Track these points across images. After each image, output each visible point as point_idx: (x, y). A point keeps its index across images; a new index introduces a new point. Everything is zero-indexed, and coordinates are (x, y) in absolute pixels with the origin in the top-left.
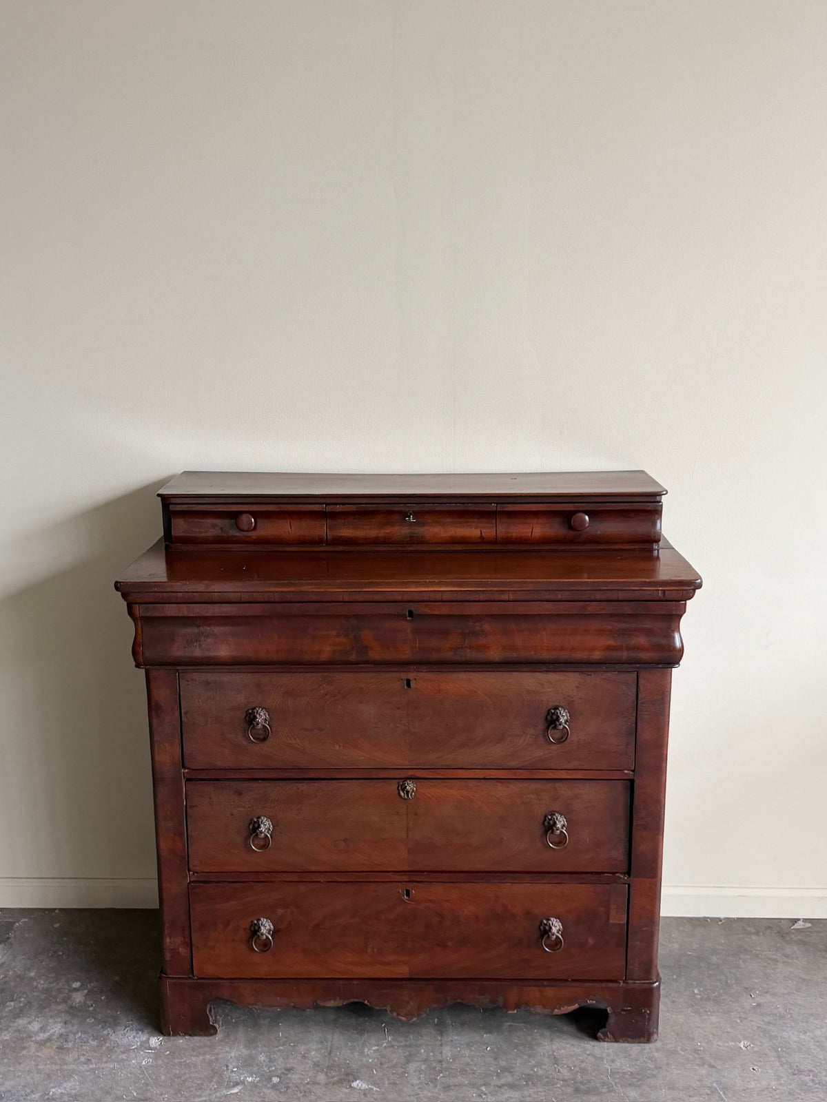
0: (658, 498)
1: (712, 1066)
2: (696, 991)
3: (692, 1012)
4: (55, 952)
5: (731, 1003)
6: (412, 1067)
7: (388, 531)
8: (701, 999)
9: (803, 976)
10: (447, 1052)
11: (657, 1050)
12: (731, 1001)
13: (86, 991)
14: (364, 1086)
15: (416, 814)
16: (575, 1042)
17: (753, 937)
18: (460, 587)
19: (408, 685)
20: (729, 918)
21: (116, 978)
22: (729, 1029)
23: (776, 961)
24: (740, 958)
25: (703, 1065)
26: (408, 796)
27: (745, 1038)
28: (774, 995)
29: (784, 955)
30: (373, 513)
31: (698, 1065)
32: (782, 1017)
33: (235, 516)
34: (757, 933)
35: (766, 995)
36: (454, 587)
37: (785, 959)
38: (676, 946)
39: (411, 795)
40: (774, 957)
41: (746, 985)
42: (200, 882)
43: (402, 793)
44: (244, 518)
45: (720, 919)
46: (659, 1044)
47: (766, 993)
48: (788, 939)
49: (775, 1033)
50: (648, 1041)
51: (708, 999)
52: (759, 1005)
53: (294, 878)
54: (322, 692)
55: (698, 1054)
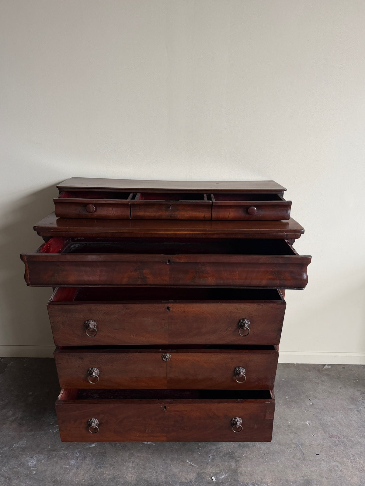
1: (296, 433)
2: (287, 397)
3: (286, 407)
5: (301, 403)
8: (289, 401)
9: (330, 390)
12: (301, 402)
13: (34, 396)
15: (171, 367)
17: (308, 372)
20: (298, 364)
22: (302, 416)
23: (318, 383)
24: (304, 383)
25: (292, 433)
27: (309, 420)
28: (319, 399)
29: (321, 381)
31: (290, 433)
32: (323, 410)
34: (310, 371)
37: (322, 383)
39: (168, 360)
40: (318, 382)
41: (307, 395)
43: (164, 359)
47: (315, 398)
48: (322, 373)
49: (321, 418)
51: (292, 401)
52: (313, 404)
55: (290, 428)
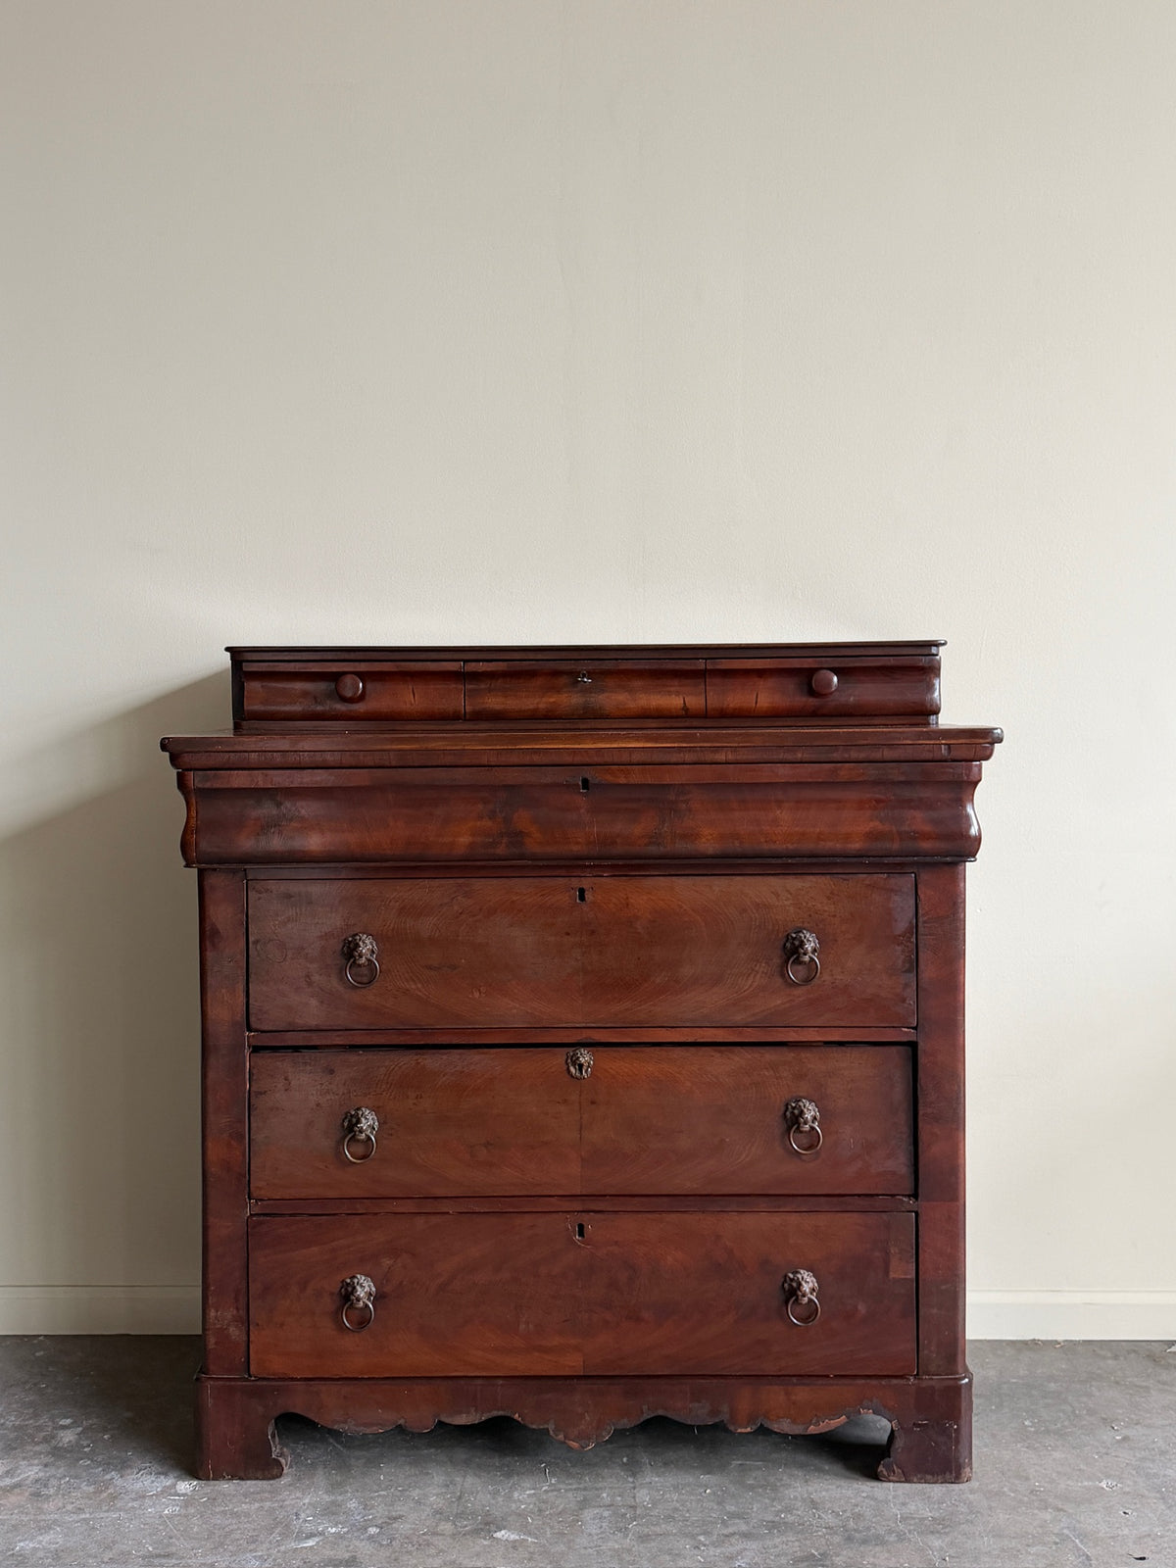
0: (934, 650)
1: (1059, 1510)
2: (1027, 1423)
3: (1023, 1447)
4: (35, 1384)
5: (1083, 1436)
6: (588, 1514)
7: (552, 700)
8: (1036, 1432)
10: (643, 1496)
11: (972, 1492)
12: (1083, 1434)
13: (81, 1429)
14: (513, 1537)
15: (593, 1103)
16: (843, 1483)
17: (1110, 1362)
18: (656, 742)
19: (582, 898)
20: (1071, 1341)
21: (128, 1414)
22: (1082, 1467)
23: (1147, 1389)
24: (1091, 1386)
25: (1046, 1508)
26: (582, 1073)
27: (1108, 1477)
28: (1149, 1426)
29: (1159, 1382)
30: (531, 674)
31: (1039, 1509)
32: (1163, 1452)
33: (335, 677)
34: (1116, 1357)
35: (1137, 1427)
36: (647, 741)
37: (1161, 1386)
38: (992, 1373)
39: (586, 1071)
40: (1144, 1384)
41: (1104, 1416)
42: (264, 1215)
43: (572, 1069)
44: (348, 680)
45: (1058, 1343)
46: (974, 1484)
47: (1137, 1424)
48: (1163, 1362)
49: (1155, 1471)
50: (957, 1478)
51: (1048, 1432)
52: (1125, 1439)
53: (409, 1207)
54: (456, 908)
55: (1036, 1495)
